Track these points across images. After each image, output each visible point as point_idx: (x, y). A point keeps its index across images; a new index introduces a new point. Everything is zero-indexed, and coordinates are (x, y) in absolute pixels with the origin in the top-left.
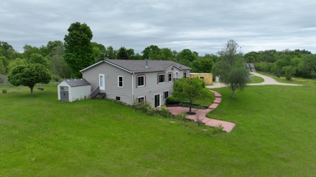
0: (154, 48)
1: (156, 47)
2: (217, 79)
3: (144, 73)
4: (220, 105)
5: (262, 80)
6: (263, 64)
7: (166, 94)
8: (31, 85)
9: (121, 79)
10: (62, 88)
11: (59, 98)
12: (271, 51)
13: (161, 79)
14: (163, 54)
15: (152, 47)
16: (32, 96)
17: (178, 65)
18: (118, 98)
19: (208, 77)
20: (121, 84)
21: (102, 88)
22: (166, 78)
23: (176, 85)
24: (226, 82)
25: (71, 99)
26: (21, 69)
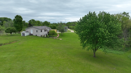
0: (33, 20)
1: (34, 20)
2: (58, 31)
3: (42, 29)
4: (59, 36)
5: (71, 31)
6: (71, 27)
7: (46, 34)
8: (11, 33)
9: (37, 31)
10: (23, 33)
11: (22, 35)
12: (75, 22)
13: (45, 31)
14: (37, 23)
15: (32, 20)
16: (11, 35)
17: (48, 27)
18: (36, 35)
19: (55, 30)
20: (37, 32)
21: (32, 33)
22: (46, 30)
23: (48, 33)
24: (60, 32)
25: (25, 35)
26: (9, 29)
